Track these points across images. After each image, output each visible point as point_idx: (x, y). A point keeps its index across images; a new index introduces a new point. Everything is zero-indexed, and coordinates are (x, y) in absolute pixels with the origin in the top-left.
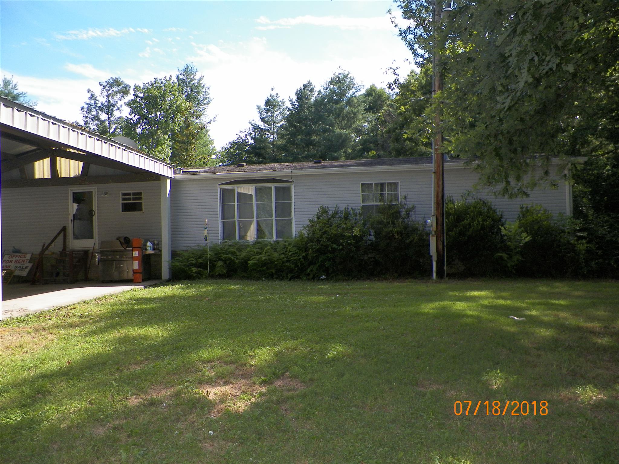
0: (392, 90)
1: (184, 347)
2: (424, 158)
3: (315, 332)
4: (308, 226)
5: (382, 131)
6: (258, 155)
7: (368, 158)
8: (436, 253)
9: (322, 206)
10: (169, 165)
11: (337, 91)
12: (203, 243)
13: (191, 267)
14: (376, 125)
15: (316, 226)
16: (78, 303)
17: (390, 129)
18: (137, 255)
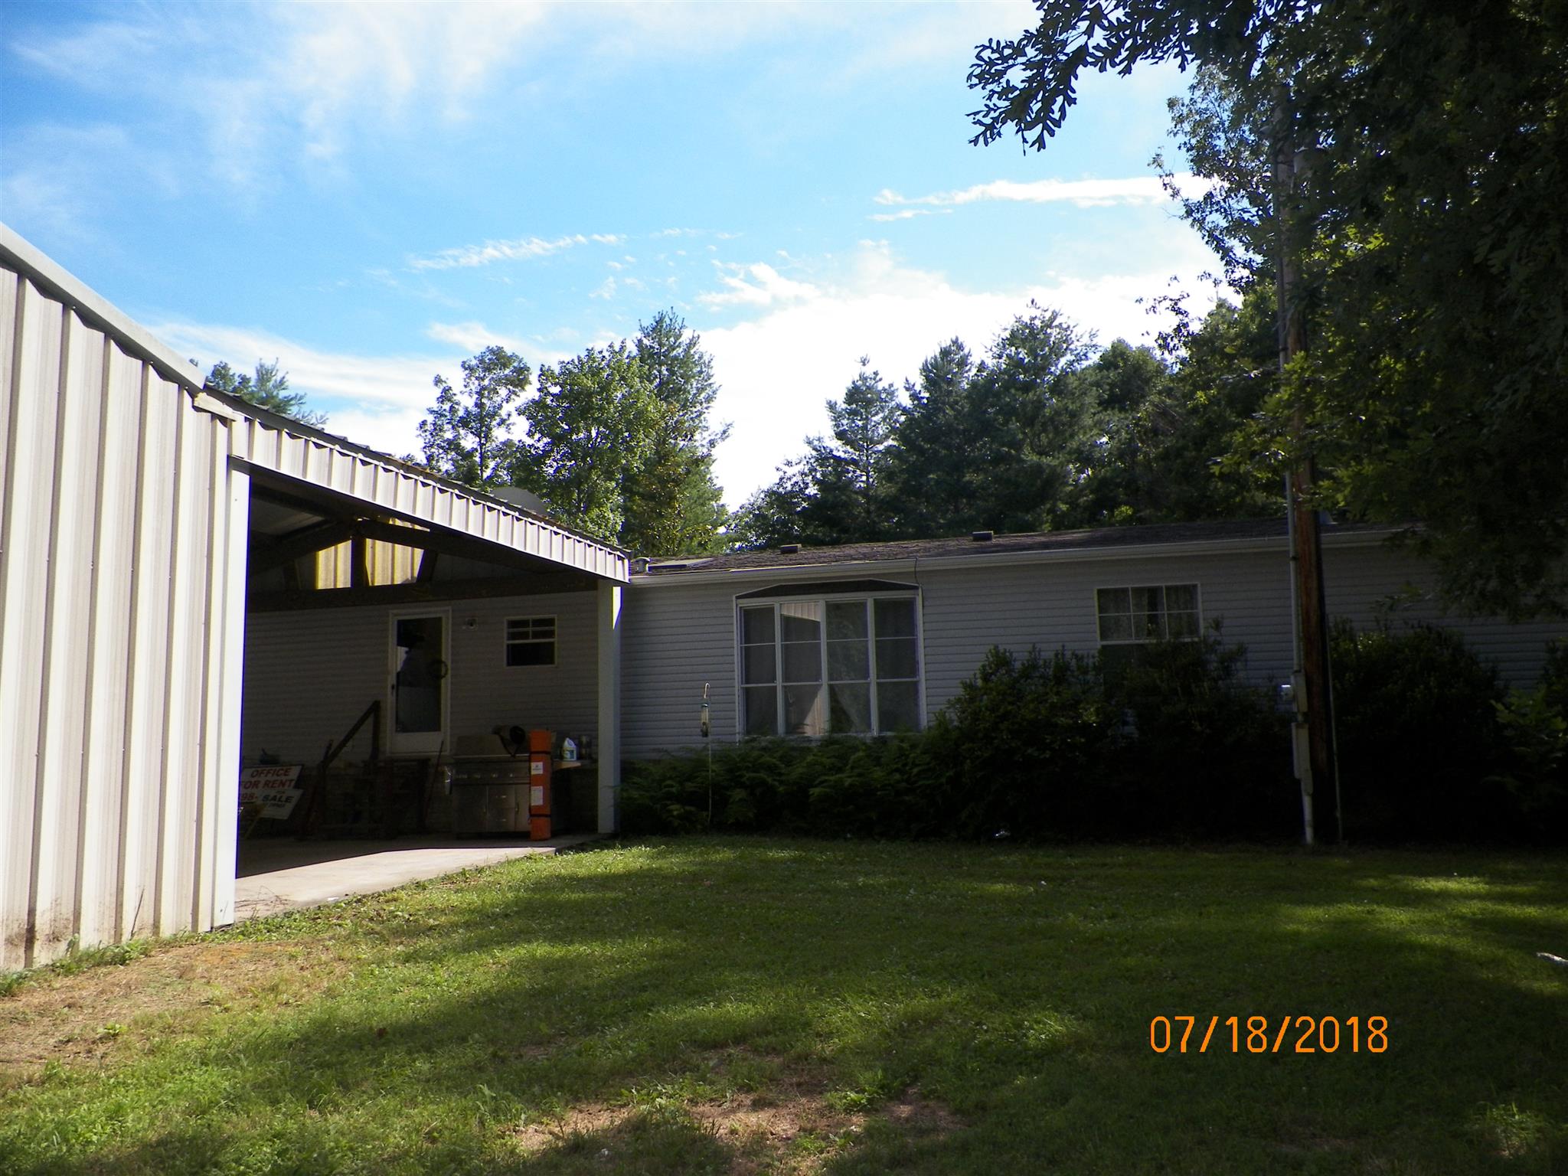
0: (1170, 352)
1: (652, 1005)
2: (1266, 520)
3: (986, 977)
4: (959, 700)
5: (1146, 454)
6: (831, 523)
7: (1113, 525)
8: (1310, 773)
9: (996, 647)
10: (618, 553)
11: (1026, 360)
12: (697, 742)
13: (669, 802)
14: (1131, 439)
15: (981, 701)
16: (403, 888)
17: (1167, 449)
18: (541, 772)
